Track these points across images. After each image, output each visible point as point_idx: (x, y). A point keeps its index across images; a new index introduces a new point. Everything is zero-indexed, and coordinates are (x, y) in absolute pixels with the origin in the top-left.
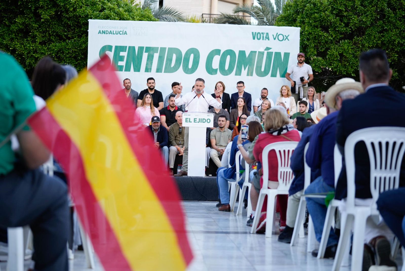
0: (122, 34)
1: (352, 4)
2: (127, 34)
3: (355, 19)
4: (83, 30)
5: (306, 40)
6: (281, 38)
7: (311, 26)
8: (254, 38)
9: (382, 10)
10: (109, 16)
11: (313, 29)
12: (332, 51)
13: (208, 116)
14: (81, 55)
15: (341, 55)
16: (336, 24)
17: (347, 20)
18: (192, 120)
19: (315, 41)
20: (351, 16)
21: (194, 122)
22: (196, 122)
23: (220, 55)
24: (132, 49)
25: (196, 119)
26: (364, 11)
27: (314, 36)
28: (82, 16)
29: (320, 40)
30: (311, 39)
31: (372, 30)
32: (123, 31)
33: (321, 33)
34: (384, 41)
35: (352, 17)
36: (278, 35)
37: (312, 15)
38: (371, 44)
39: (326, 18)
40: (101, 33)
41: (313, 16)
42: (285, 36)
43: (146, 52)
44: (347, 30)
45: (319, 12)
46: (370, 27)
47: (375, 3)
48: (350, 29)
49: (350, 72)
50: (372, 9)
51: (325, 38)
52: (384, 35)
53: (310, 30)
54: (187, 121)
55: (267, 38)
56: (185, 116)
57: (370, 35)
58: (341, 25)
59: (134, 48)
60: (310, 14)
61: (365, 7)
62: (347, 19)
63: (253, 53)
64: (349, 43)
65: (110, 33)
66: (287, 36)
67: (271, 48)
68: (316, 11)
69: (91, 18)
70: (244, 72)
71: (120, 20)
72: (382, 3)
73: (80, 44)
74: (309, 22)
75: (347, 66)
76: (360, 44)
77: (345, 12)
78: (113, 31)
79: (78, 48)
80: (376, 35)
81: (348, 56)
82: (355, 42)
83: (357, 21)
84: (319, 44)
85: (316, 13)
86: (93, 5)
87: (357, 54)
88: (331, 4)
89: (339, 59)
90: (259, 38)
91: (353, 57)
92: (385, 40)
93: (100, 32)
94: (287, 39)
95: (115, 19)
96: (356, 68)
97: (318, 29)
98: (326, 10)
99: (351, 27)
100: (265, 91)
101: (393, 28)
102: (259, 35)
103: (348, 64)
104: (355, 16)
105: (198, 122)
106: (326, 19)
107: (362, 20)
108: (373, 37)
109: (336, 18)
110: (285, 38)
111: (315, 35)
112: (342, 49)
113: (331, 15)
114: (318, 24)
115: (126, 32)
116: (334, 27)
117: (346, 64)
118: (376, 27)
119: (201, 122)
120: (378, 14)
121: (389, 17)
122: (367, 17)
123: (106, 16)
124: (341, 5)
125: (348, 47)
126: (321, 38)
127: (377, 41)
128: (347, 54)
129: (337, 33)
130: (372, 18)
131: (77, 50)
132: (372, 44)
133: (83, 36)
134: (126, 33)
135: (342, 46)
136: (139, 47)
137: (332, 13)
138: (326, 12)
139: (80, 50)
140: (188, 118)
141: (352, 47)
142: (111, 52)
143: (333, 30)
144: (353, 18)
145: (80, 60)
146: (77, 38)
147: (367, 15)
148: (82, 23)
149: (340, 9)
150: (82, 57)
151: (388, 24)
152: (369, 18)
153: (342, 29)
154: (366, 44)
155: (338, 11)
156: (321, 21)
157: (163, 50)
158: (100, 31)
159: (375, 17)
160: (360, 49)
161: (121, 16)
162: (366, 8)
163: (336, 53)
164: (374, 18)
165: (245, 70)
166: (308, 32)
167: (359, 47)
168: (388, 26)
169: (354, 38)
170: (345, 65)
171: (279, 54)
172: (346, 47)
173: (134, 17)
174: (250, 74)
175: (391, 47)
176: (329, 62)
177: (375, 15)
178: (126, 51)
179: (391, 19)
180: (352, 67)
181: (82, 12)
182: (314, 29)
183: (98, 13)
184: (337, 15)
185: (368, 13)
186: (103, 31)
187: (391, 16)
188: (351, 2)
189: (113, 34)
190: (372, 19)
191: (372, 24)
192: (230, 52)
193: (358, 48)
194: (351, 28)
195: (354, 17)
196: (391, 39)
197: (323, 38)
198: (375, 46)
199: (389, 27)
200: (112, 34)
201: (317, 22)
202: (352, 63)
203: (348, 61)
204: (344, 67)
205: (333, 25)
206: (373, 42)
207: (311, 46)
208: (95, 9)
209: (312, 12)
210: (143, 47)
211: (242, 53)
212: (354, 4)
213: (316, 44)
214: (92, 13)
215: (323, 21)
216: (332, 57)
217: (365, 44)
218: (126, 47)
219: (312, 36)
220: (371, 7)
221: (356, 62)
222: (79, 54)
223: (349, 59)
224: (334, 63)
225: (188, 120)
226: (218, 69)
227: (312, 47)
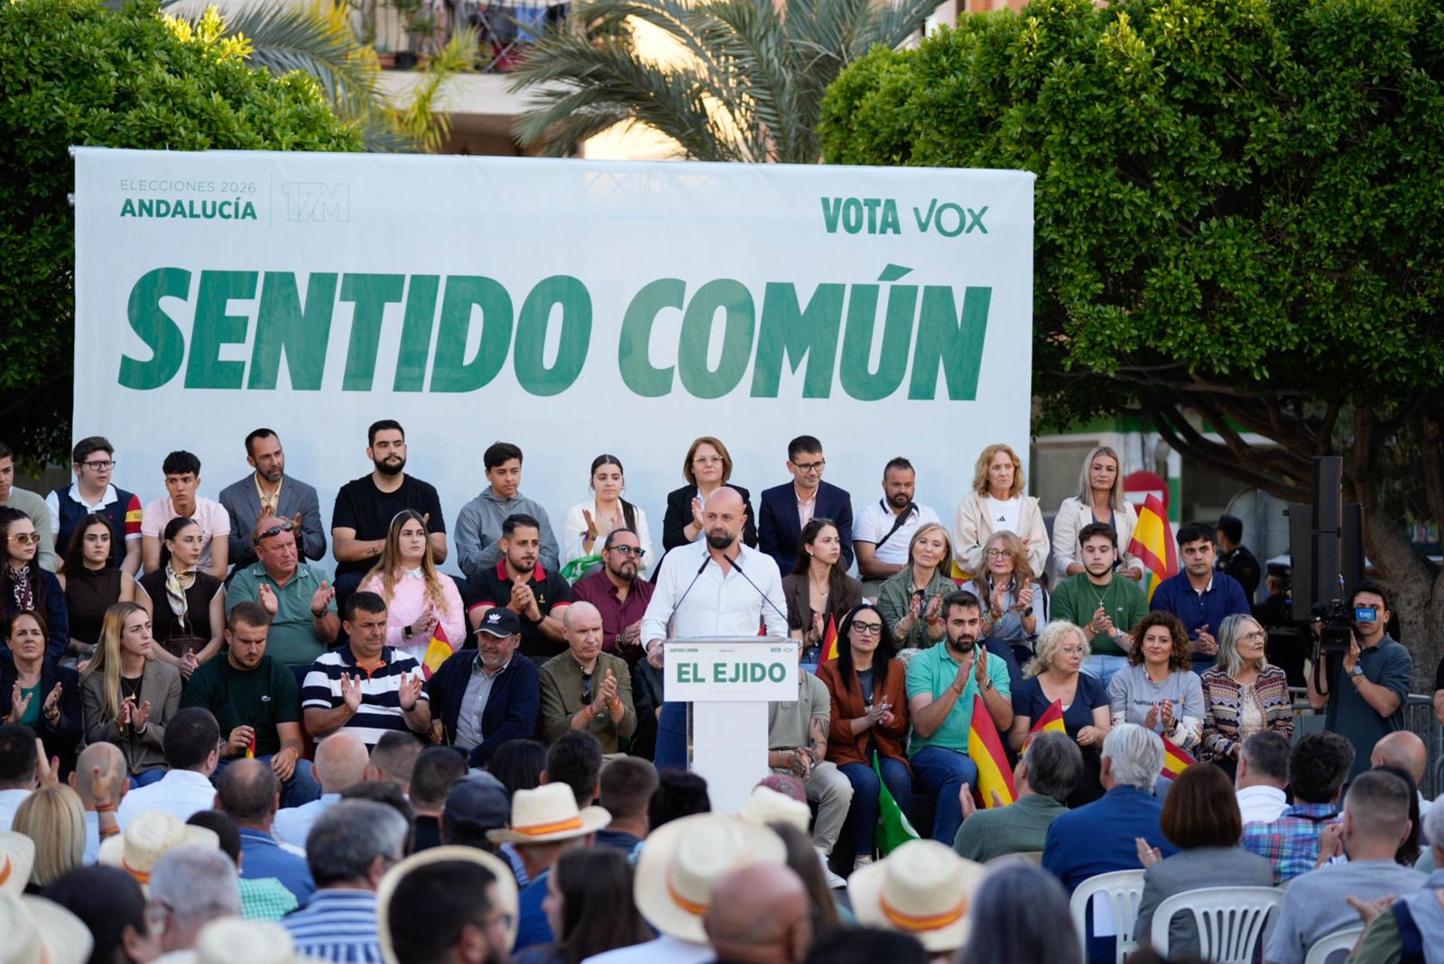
0: (233, 214)
1: (1256, 53)
2: (255, 217)
3: (1269, 124)
4: (38, 195)
5: (1050, 221)
6: (950, 220)
7: (1076, 157)
8: (831, 227)
9: (1392, 78)
10: (168, 131)
11: (1085, 169)
12: (1169, 273)
13: (772, 650)
14: (25, 307)
15: (1209, 288)
16: (1188, 150)
17: (1232, 127)
18: (706, 671)
19: (1091, 226)
20: (1253, 108)
21: (716, 680)
22: (724, 680)
23: (681, 308)
24: (281, 283)
25: (724, 665)
26: (1309, 83)
27: (1088, 205)
28: (32, 131)
29: (1116, 221)
30: (1074, 219)
31: (1343, 172)
32: (237, 204)
33: (1119, 191)
34: (1399, 216)
35: (1258, 112)
36: (936, 209)
37: (1077, 109)
38: (1342, 232)
39: (1144, 125)
40: (134, 215)
41: (1084, 114)
42: (970, 210)
43: (343, 298)
44: (1233, 171)
45: (1110, 98)
46: (1334, 156)
47: (1360, 45)
48: (1249, 171)
49: (1246, 365)
50: (1348, 72)
51: (1139, 214)
52: (1397, 188)
53: (1069, 178)
54: (684, 676)
55: (890, 225)
56: (677, 653)
57: (1335, 194)
58: (1209, 150)
59: (289, 279)
60: (1068, 107)
61: (1313, 63)
62: (1231, 122)
63: (828, 294)
64: (1245, 231)
65: (179, 210)
66: (977, 212)
67: (909, 270)
68: (1097, 92)
69: (79, 142)
70: (792, 379)
71: (214, 147)
72: (1393, 48)
73: (22, 260)
74: (1066, 143)
75: (1235, 335)
76: (1293, 235)
77: (1228, 89)
78: (191, 203)
79: (13, 276)
80: (1363, 192)
81: (1240, 293)
82: (1269, 226)
83: (1281, 131)
84: (1107, 242)
85: (1098, 98)
86: (76, 76)
87: (1281, 280)
88: (1164, 55)
89: (1198, 306)
90: (853, 223)
91: (1261, 294)
92: (1403, 213)
93: (128, 209)
94: (976, 228)
95: (192, 146)
96: (1275, 343)
97: (1104, 171)
98: (1144, 88)
99: (1253, 158)
100: (903, 475)
101: (1437, 159)
102: (853, 208)
103: (1240, 326)
104: (1268, 110)
105: (731, 680)
106: (1141, 129)
107: (1302, 129)
108: (1350, 204)
109: (1184, 118)
110: (969, 219)
111: (1094, 201)
112: (1211, 261)
113: (1168, 108)
114: (1106, 151)
115: (249, 205)
116: (1178, 160)
117: (1228, 328)
118: (1364, 155)
119: (745, 680)
120: (1371, 99)
121: (1421, 108)
122: (1326, 114)
123: (151, 129)
124: (1209, 60)
125: (1239, 252)
126: (1120, 213)
127: (1365, 218)
128: (1234, 281)
129: (1187, 189)
130: (1345, 116)
131: (9, 284)
132: (1345, 235)
133: (37, 222)
134: (249, 211)
135: (1213, 246)
136: (313, 276)
137: (1171, 100)
138: (1144, 96)
139: (25, 285)
140: (688, 665)
141: (1257, 251)
142: (185, 297)
143: (1171, 177)
144: (1262, 120)
145: (23, 332)
146: (11, 234)
147: (1325, 104)
148: (31, 161)
149: (1205, 80)
150: (34, 317)
151: (1415, 139)
152: (1334, 119)
153: (1214, 172)
154: (1319, 235)
155: (1194, 87)
156: (1121, 138)
157: (424, 286)
158: (129, 202)
159: (1359, 110)
160: (1291, 259)
161: (218, 129)
162: (1320, 72)
163: (1187, 283)
164: (1357, 116)
165: (794, 371)
166: (1062, 188)
167: (1287, 250)
168: (1418, 149)
169: (1267, 209)
170: (1225, 332)
171: (946, 292)
172: (1230, 251)
173: (270, 131)
174: (816, 387)
175: (1428, 242)
176: (1154, 323)
177: (1360, 99)
178: (252, 297)
179: (1431, 116)
180: (1255, 341)
181: (36, 114)
182: (1090, 172)
183: (110, 118)
184: (1189, 106)
185: (1328, 95)
186: (142, 203)
187: (1431, 104)
188: (1251, 48)
189: (192, 216)
190: (1344, 120)
191: (1343, 144)
192: (727, 293)
193: (1282, 254)
194: (1252, 163)
195: (1264, 114)
196: (1429, 209)
197: (1128, 215)
198: (1356, 242)
199: (1421, 154)
200: (185, 216)
201: (1102, 140)
202: (1256, 324)
203: (1239, 316)
204: (1222, 340)
205: (1170, 153)
206: (1350, 224)
207: (1076, 251)
208: (92, 94)
209: (1080, 95)
210: (333, 277)
211: (780, 294)
212: (1266, 52)
213: (1094, 242)
214: (81, 116)
215: (1129, 135)
216: (1168, 296)
217: (1314, 235)
218: (254, 275)
219: (1078, 203)
220: (1339, 64)
221: (1274, 315)
222: (17, 304)
223: (1244, 305)
224: (1176, 327)
225: (687, 673)
226: (673, 368)
227: (1078, 255)
